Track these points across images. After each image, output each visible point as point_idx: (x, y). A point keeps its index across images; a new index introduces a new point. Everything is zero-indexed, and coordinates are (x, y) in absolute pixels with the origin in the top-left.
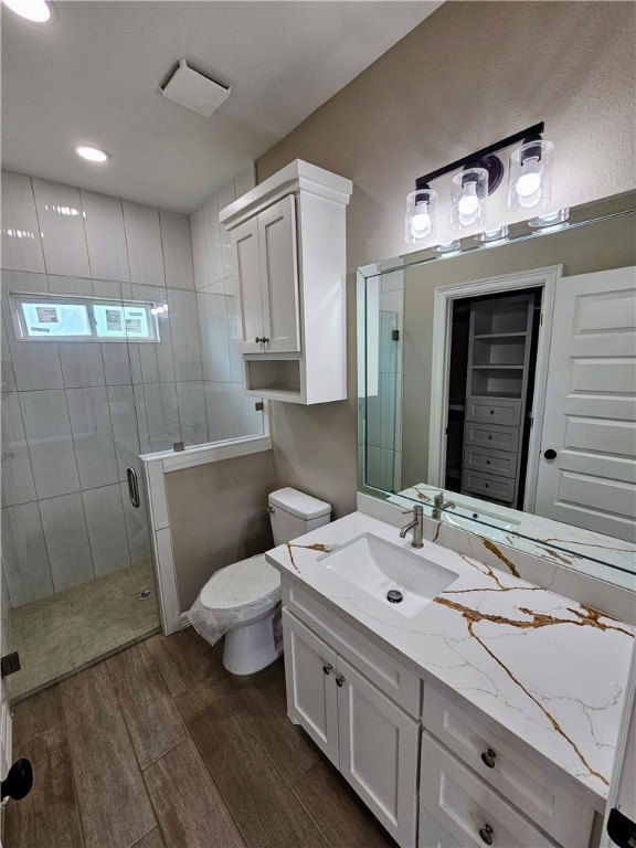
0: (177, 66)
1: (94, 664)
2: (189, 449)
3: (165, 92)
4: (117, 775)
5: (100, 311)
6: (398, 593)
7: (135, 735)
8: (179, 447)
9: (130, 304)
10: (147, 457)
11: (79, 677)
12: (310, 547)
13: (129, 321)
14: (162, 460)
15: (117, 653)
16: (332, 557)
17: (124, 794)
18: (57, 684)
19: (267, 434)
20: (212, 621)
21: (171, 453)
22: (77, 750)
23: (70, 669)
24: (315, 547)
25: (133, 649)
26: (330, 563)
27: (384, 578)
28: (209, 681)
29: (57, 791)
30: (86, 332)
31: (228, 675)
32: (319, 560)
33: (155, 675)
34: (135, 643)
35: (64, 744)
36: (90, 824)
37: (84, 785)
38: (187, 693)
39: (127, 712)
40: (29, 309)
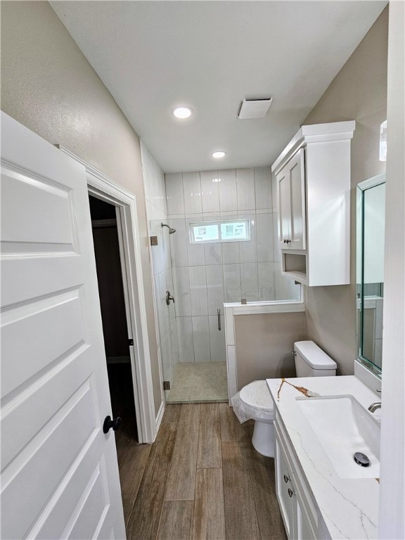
0: (242, 103)
1: (197, 403)
2: (249, 304)
3: (240, 117)
4: (187, 462)
5: (223, 226)
6: (365, 458)
7: (200, 448)
8: (244, 302)
9: (236, 221)
10: (226, 305)
11: (189, 407)
12: (297, 388)
13: (236, 230)
14: (233, 307)
15: (206, 403)
16: (311, 401)
17: (187, 474)
18: (181, 404)
19: (302, 301)
20: (242, 408)
21: (239, 304)
22: (178, 439)
23: (188, 400)
24: (300, 389)
25: (213, 405)
26: (306, 405)
27: (360, 439)
28: (241, 444)
29: (167, 452)
30: (217, 237)
31: (252, 447)
32: (298, 399)
33: (217, 423)
34: (215, 402)
35: (175, 433)
36: (172, 477)
37: (176, 457)
38: (228, 443)
39: (201, 434)
40: (196, 229)
